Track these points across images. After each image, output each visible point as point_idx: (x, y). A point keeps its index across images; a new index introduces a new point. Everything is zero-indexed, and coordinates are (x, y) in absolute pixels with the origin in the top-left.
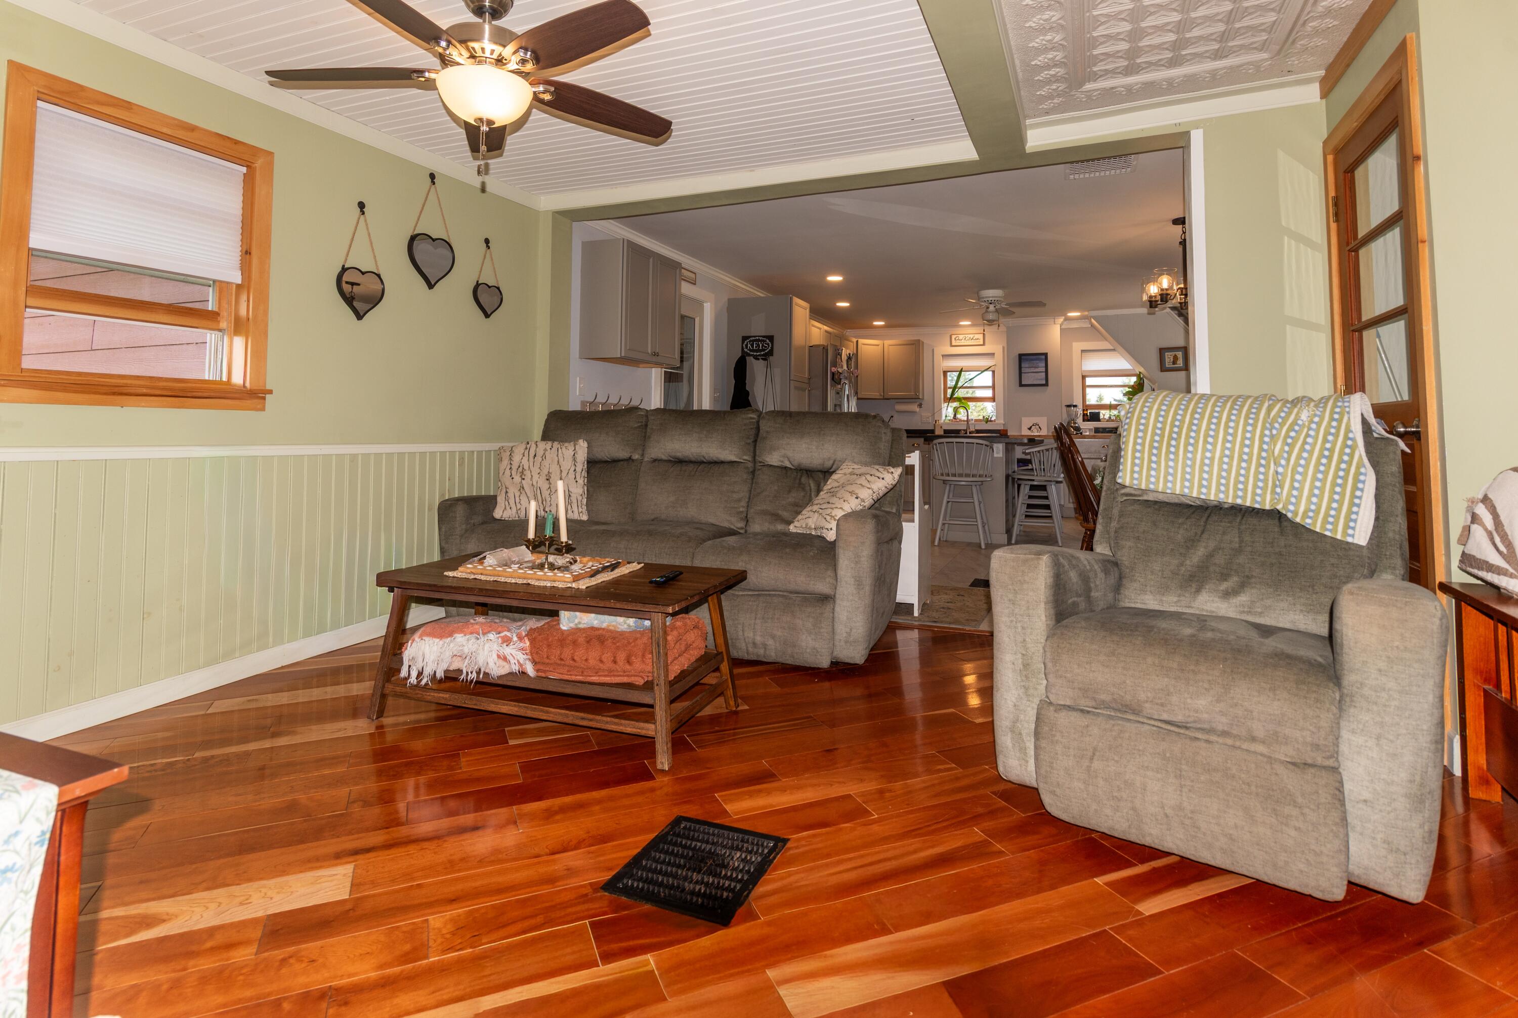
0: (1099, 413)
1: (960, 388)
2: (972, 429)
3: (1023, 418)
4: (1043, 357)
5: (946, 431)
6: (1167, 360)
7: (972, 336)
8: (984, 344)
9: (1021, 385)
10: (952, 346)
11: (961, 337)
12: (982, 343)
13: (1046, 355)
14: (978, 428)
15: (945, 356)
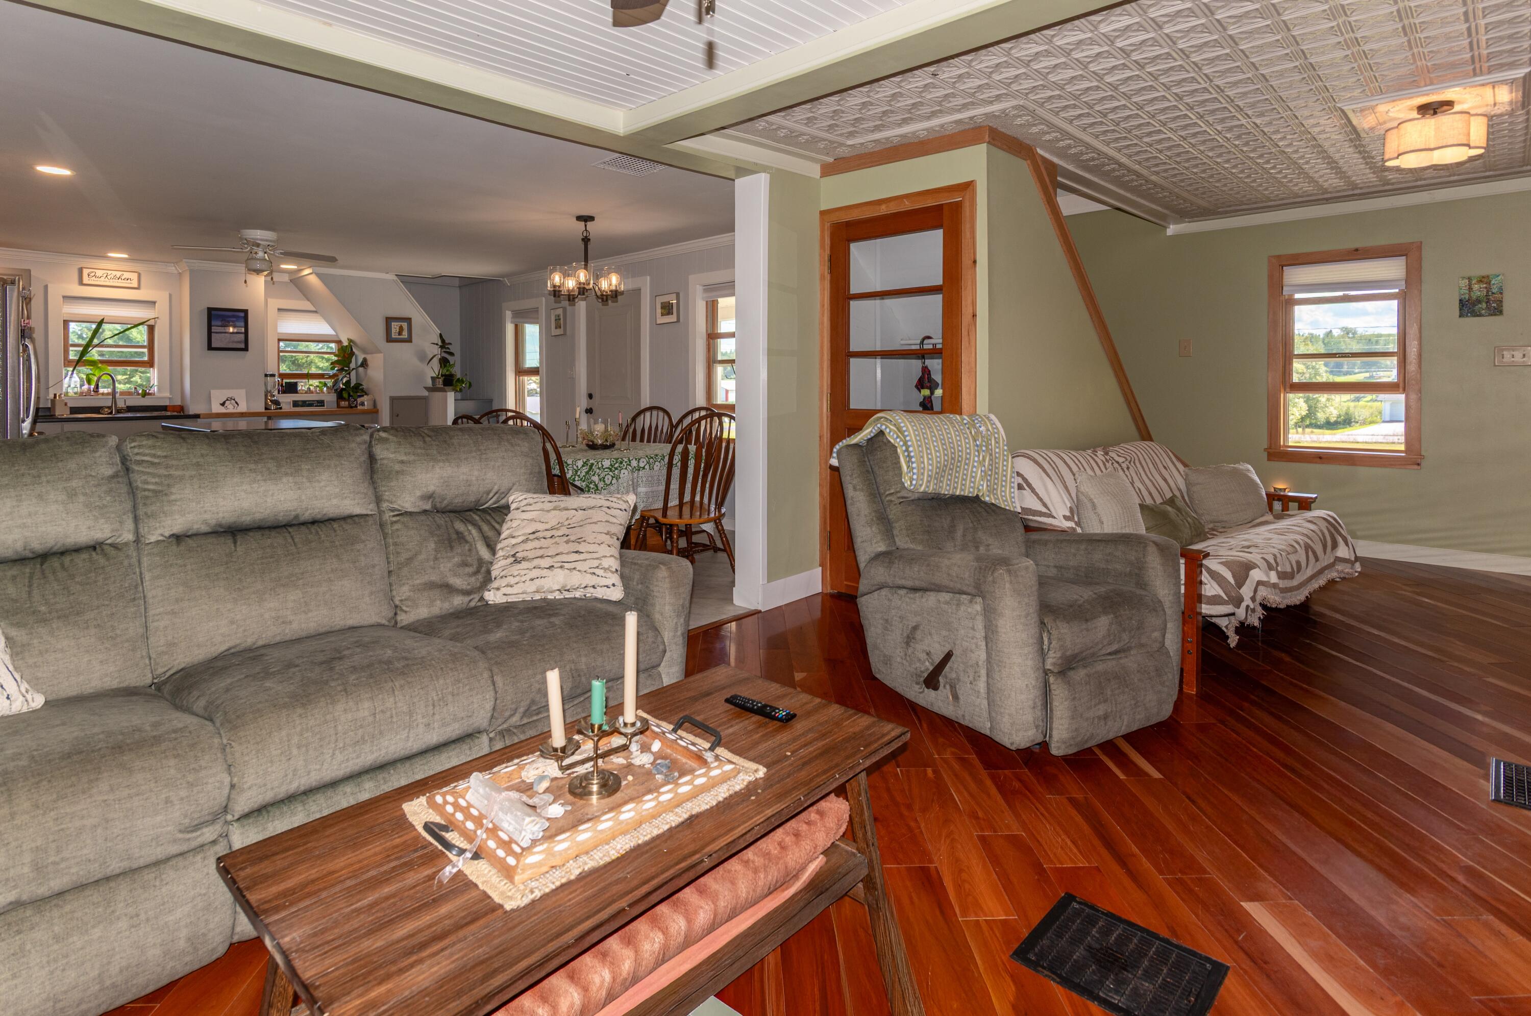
0: (296, 384)
1: (96, 346)
2: (121, 404)
3: (213, 392)
4: (242, 314)
5: (74, 410)
6: (393, 331)
7: (118, 274)
8: (138, 288)
9: (210, 348)
10: (81, 283)
11: (99, 273)
12: (136, 285)
13: (246, 312)
14: (129, 403)
15: (68, 298)
